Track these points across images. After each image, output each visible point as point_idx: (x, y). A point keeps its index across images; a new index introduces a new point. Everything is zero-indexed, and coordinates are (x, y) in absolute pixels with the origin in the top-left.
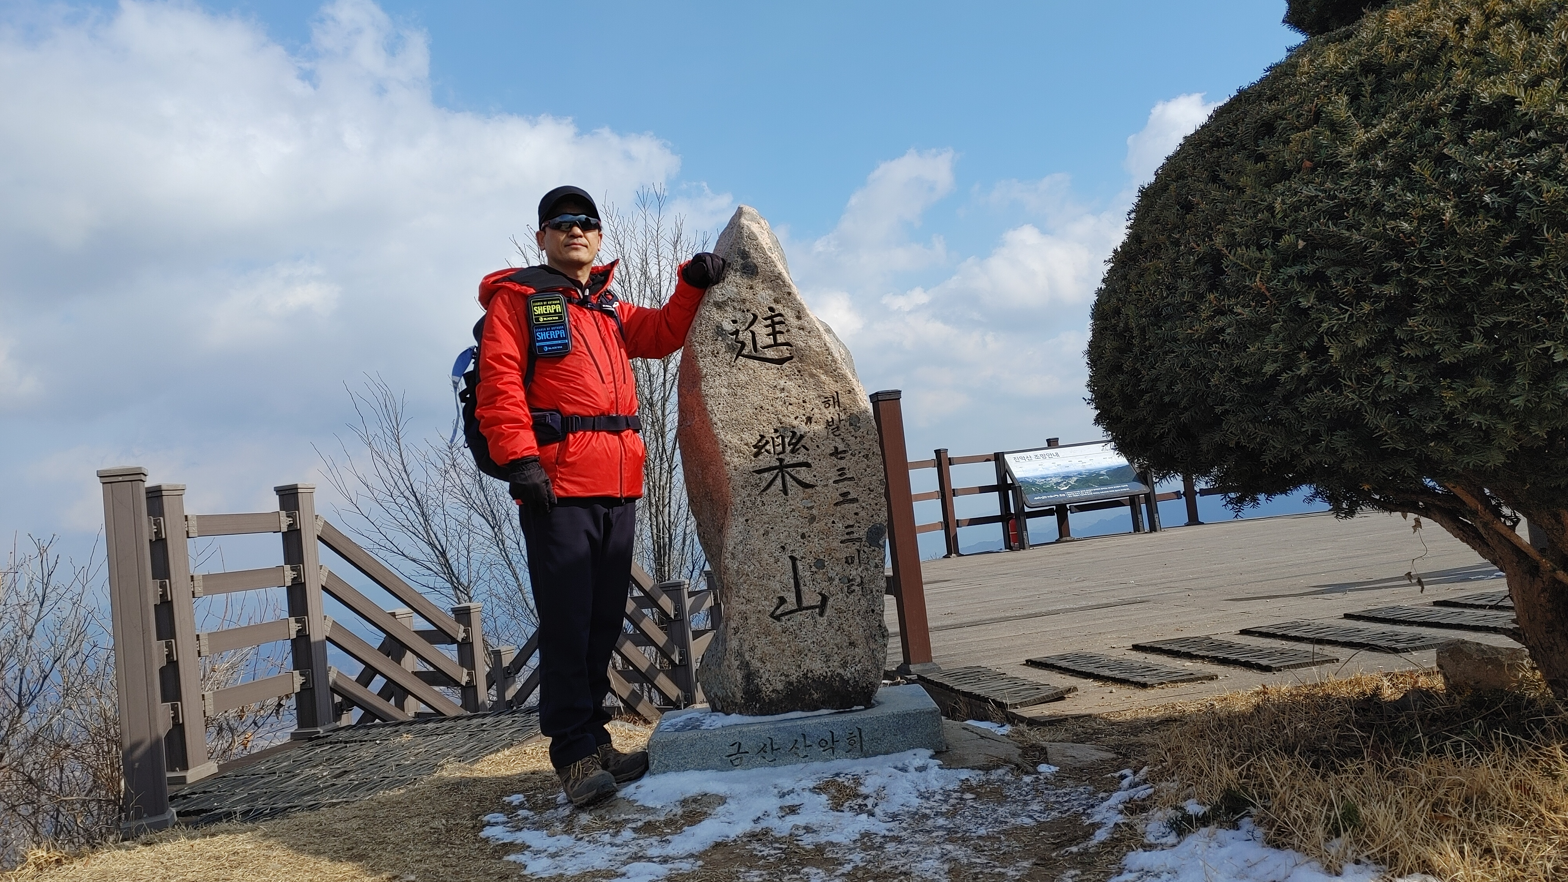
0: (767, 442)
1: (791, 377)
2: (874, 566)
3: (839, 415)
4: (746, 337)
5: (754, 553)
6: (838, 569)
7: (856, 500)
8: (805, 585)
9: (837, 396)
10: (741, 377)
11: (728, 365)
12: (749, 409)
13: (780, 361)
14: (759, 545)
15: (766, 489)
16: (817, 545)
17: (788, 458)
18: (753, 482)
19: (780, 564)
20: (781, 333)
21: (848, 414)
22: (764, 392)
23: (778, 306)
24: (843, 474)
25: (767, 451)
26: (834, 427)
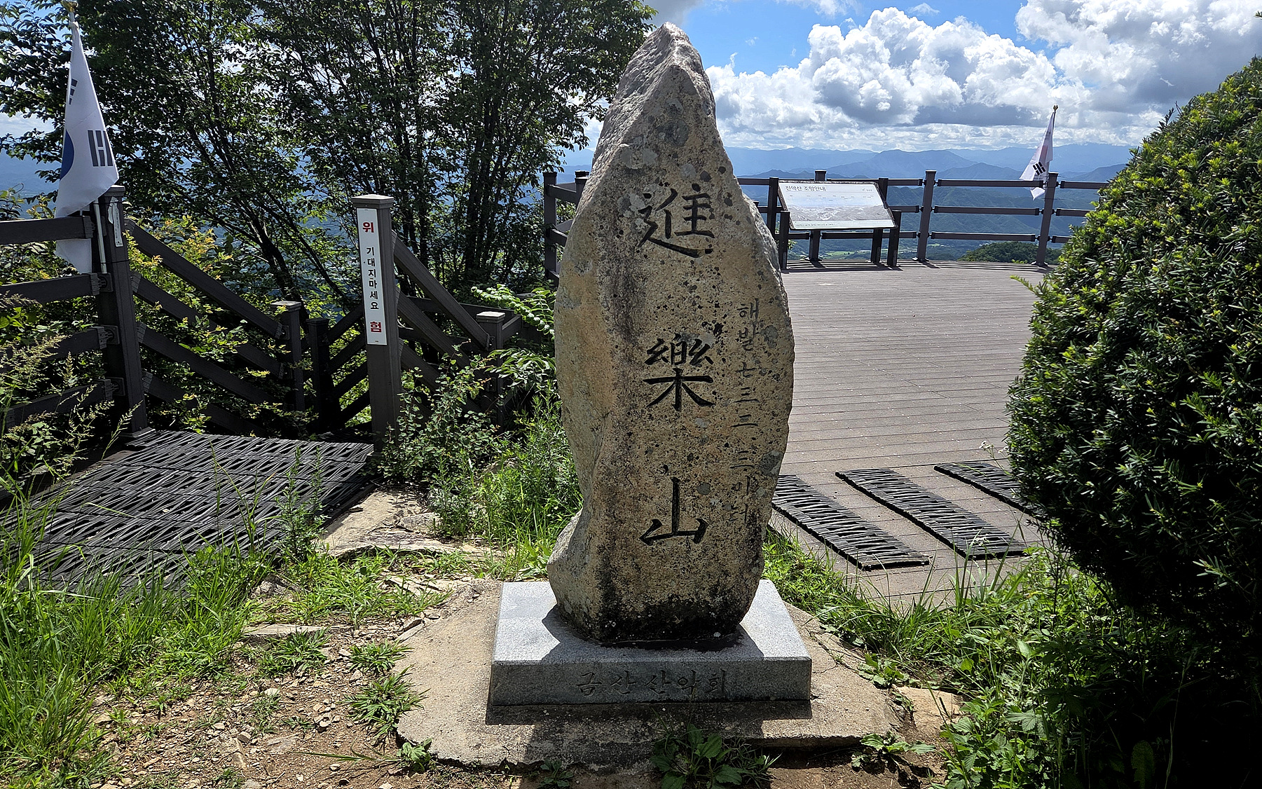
0: (666, 349)
1: (705, 274)
2: (763, 496)
3: (755, 326)
4: (659, 218)
5: (632, 471)
6: (722, 495)
7: (756, 425)
8: (684, 510)
9: (757, 304)
10: (646, 267)
11: (632, 249)
12: (650, 306)
13: (694, 253)
14: (639, 463)
15: (656, 401)
16: (704, 468)
17: (687, 370)
18: (643, 392)
19: (660, 485)
20: (704, 219)
21: (765, 327)
22: (670, 287)
23: (705, 184)
24: (747, 394)
25: (664, 359)
26: (746, 340)
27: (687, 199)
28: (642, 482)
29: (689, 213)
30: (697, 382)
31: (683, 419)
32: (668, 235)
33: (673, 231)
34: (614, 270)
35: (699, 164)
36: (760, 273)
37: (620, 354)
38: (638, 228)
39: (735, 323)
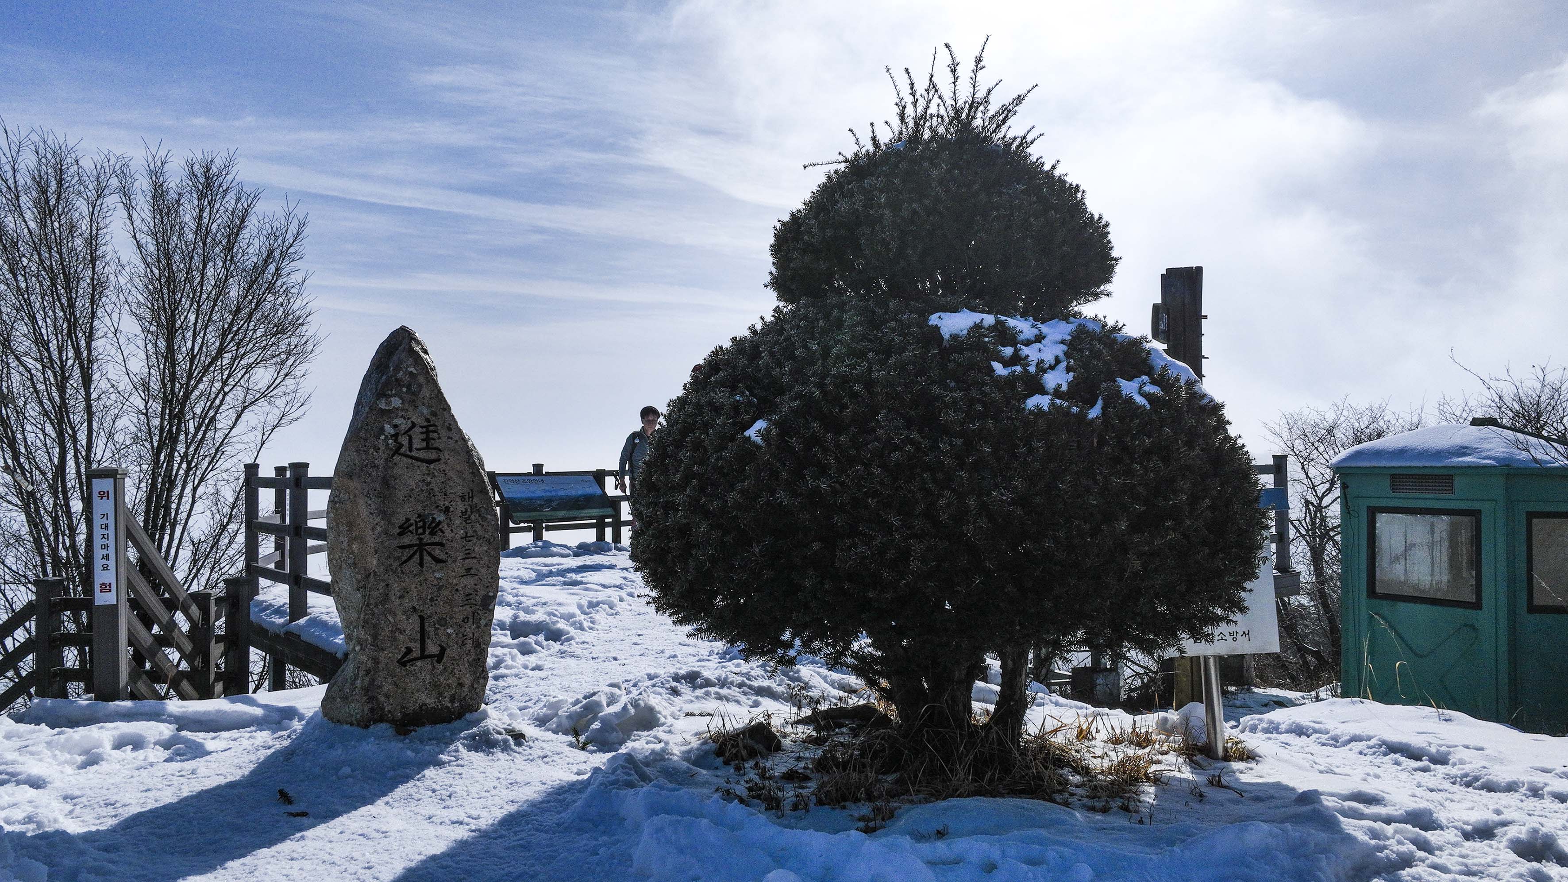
0: (411, 525)
1: (436, 475)
2: (485, 626)
3: (471, 508)
4: (404, 441)
5: (389, 611)
6: (456, 627)
7: (477, 575)
8: (429, 638)
9: (472, 493)
10: (396, 471)
11: (386, 459)
12: (400, 495)
13: (430, 462)
14: (395, 606)
15: (405, 562)
16: (442, 608)
17: (427, 538)
18: (396, 555)
19: (411, 621)
20: (434, 439)
21: (478, 507)
22: (413, 484)
23: (433, 419)
24: (469, 554)
25: (410, 531)
26: (466, 517)
27: (422, 427)
28: (398, 620)
29: (424, 436)
30: (434, 547)
31: (426, 573)
32: (410, 451)
33: (415, 446)
34: (374, 473)
35: (429, 406)
36: (473, 473)
37: (379, 529)
38: (390, 446)
39: (458, 505)
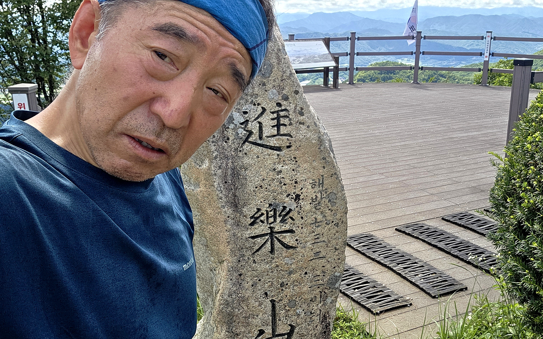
0: (262, 214)
1: (287, 162)
2: (331, 303)
3: (321, 193)
4: (253, 126)
5: (244, 300)
6: (304, 306)
7: (325, 257)
8: (280, 320)
9: (323, 179)
10: (246, 161)
11: (236, 149)
12: (251, 187)
13: (279, 149)
14: (248, 293)
15: (258, 250)
16: (292, 290)
17: (278, 228)
18: (248, 245)
19: (263, 306)
20: (285, 125)
21: (328, 193)
22: (264, 173)
23: (285, 103)
24: (318, 238)
25: (262, 221)
26: (316, 203)
27: (273, 113)
28: (250, 306)
29: (275, 122)
30: (284, 235)
31: (276, 260)
32: (261, 138)
33: (264, 135)
34: (224, 165)
35: (281, 89)
36: (324, 159)
37: (231, 221)
38: (240, 135)
39: (308, 192)
